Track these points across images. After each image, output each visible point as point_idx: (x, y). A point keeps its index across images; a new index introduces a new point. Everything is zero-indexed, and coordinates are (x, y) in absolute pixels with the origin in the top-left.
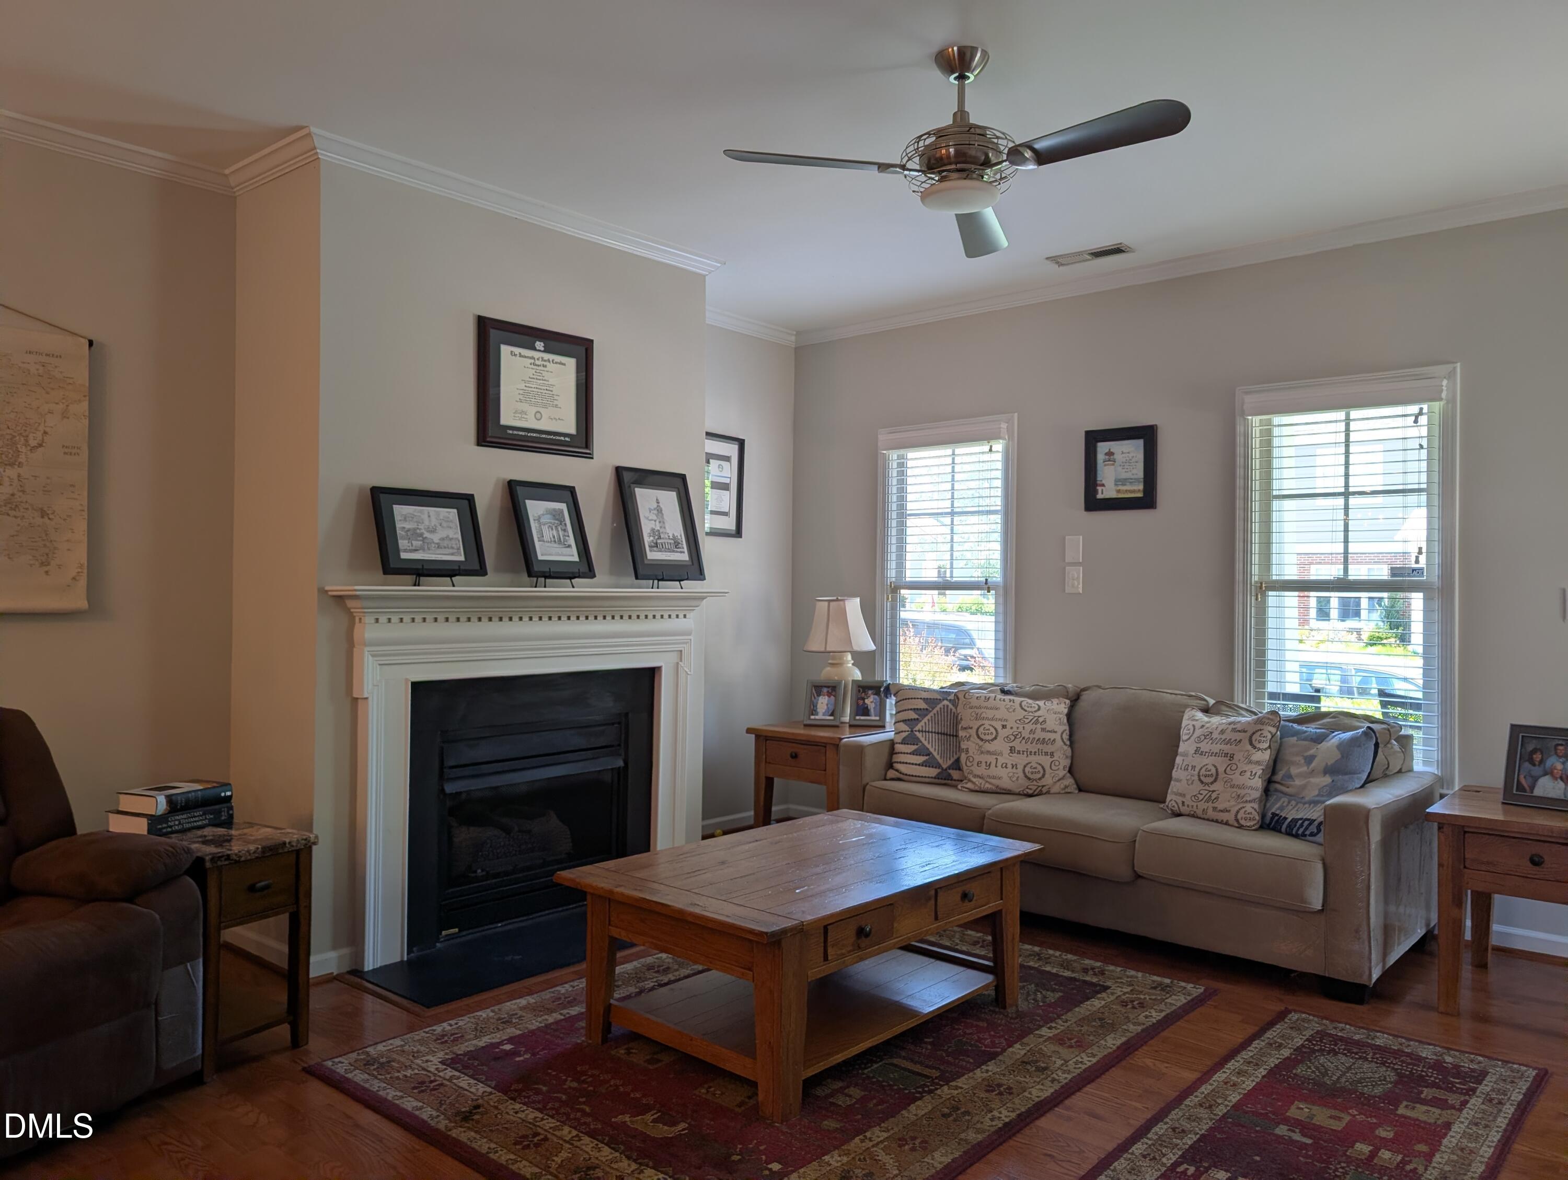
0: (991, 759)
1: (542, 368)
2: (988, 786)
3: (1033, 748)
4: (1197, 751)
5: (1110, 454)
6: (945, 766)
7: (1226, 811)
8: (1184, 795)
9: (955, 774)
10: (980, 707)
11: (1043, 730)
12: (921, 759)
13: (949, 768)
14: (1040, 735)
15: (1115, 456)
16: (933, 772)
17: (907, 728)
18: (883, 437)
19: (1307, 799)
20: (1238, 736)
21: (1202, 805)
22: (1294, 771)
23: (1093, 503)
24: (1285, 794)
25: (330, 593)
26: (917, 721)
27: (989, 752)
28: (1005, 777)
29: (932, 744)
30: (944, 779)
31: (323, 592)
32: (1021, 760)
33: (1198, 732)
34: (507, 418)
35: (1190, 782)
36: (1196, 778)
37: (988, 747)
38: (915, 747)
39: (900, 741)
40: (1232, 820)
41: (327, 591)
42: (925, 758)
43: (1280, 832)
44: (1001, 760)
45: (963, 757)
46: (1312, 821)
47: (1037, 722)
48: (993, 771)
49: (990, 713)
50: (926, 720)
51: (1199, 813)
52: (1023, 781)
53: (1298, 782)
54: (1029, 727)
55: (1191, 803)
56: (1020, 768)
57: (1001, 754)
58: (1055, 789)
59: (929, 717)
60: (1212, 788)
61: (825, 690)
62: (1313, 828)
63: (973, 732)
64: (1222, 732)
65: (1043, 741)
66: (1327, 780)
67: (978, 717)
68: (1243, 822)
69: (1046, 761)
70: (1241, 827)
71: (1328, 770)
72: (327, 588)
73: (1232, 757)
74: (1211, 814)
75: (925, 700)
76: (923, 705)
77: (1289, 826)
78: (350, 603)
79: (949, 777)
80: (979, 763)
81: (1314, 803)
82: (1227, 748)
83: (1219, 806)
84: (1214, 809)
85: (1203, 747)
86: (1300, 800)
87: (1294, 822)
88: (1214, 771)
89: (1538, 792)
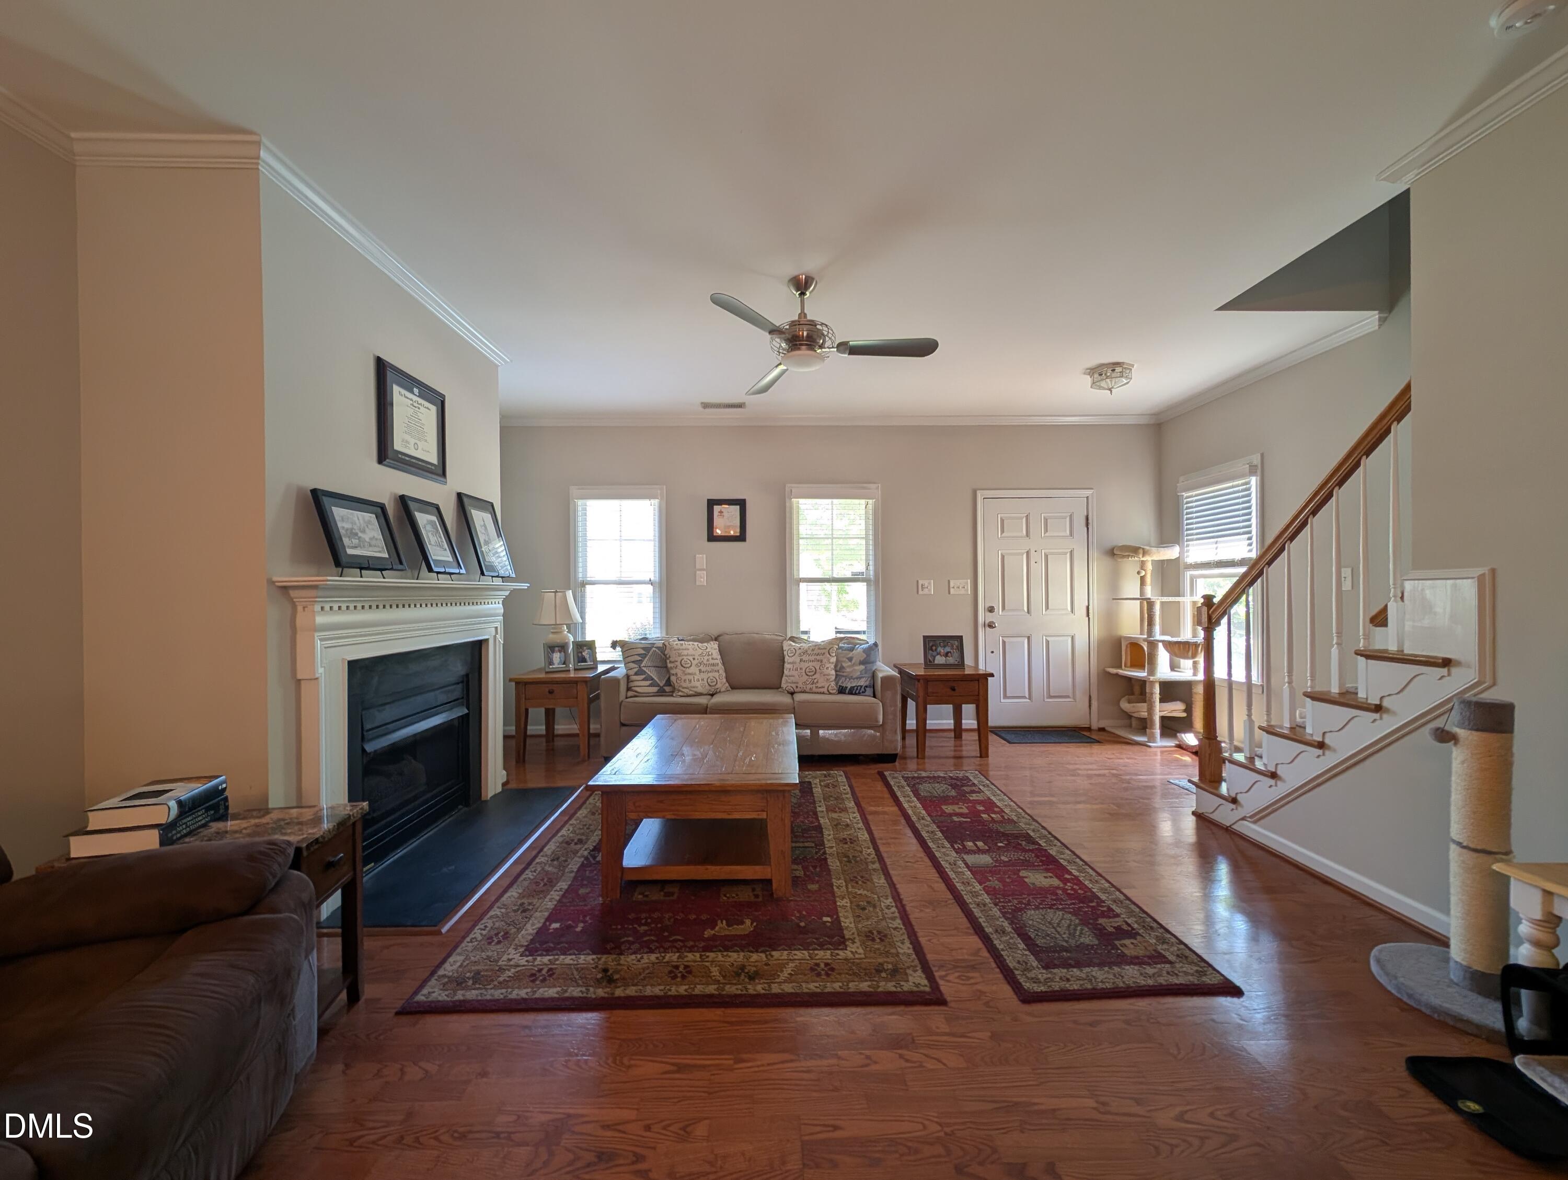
0: (691, 677)
1: (417, 409)
2: (691, 692)
3: (709, 669)
4: (801, 660)
5: (721, 512)
6: (661, 685)
7: (823, 687)
8: (797, 683)
9: (667, 689)
10: (679, 649)
11: (712, 659)
12: (648, 683)
13: (664, 686)
14: (712, 662)
15: (724, 514)
16: (655, 689)
17: (636, 666)
18: (574, 490)
19: (854, 677)
20: (823, 651)
21: (809, 686)
22: (844, 665)
23: (712, 538)
24: (843, 676)
25: (277, 584)
26: (641, 661)
27: (689, 674)
28: (700, 686)
29: (652, 673)
30: (661, 692)
31: (271, 582)
32: (705, 676)
33: (798, 652)
34: (398, 445)
35: (800, 676)
36: (804, 674)
37: (688, 671)
38: (644, 676)
39: (633, 673)
40: (826, 691)
41: (274, 582)
42: (650, 682)
43: (845, 693)
44: (696, 677)
45: (673, 678)
46: (861, 686)
47: (709, 655)
48: (693, 684)
49: (685, 652)
50: (646, 659)
51: (808, 690)
52: (708, 687)
53: (848, 670)
54: (706, 658)
55: (802, 686)
56: (705, 680)
57: (695, 674)
58: (723, 689)
59: (647, 658)
60: (814, 677)
61: (557, 649)
62: (863, 689)
63: (678, 663)
64: (813, 650)
65: (713, 665)
66: (862, 667)
67: (680, 655)
68: (831, 692)
69: (716, 675)
70: (830, 694)
71: (861, 663)
72: (275, 579)
73: (821, 661)
74: (815, 690)
75: (643, 649)
76: (643, 652)
77: (850, 689)
78: (293, 593)
79: (664, 691)
80: (685, 681)
81: (859, 678)
82: (818, 657)
83: (819, 685)
84: (817, 687)
85: (804, 658)
86: (851, 678)
87: (852, 688)
88: (814, 669)
89: (936, 662)
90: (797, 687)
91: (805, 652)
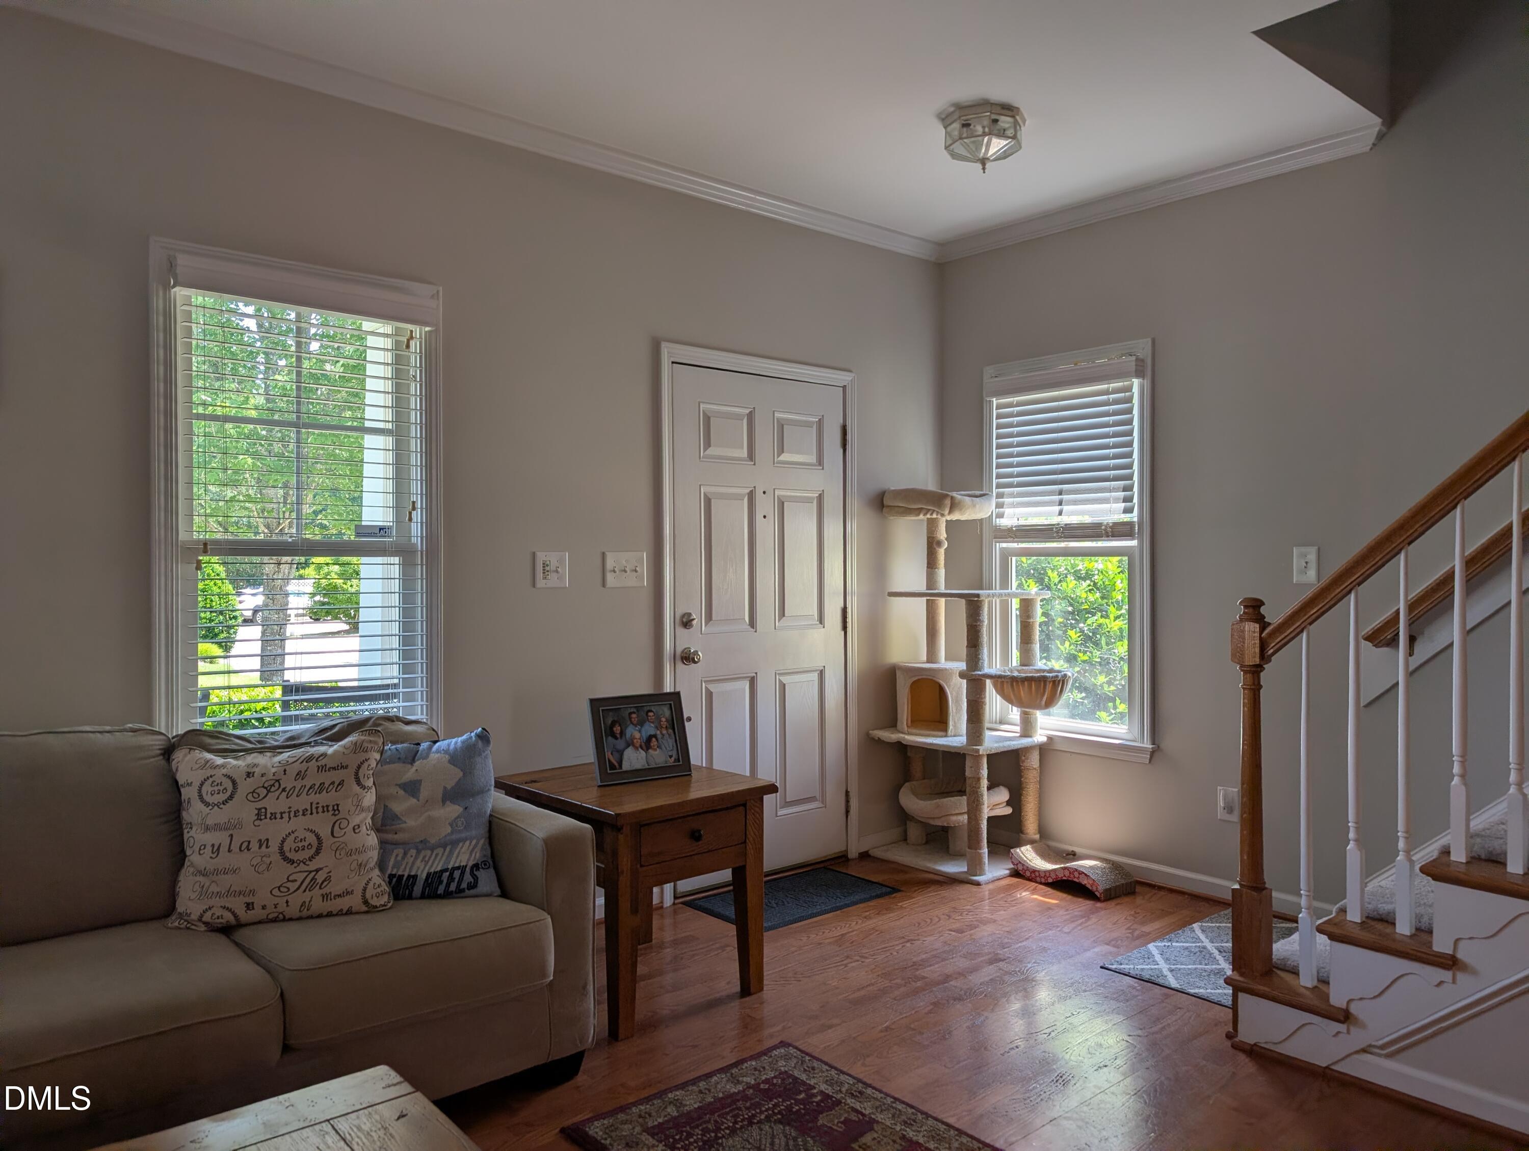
20: (336, 776)
36: (274, 858)
40: (360, 906)
46: (463, 869)
51: (294, 911)
55: (268, 900)
62: (468, 878)
64: (300, 775)
73: (336, 809)
77: (427, 885)
81: (449, 844)
82: (323, 799)
83: (335, 888)
84: (325, 897)
85: (272, 804)
86: (422, 845)
87: (433, 879)
88: (312, 839)
89: (626, 766)
90: (249, 906)
91: (273, 785)
